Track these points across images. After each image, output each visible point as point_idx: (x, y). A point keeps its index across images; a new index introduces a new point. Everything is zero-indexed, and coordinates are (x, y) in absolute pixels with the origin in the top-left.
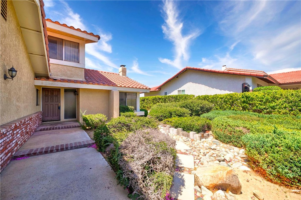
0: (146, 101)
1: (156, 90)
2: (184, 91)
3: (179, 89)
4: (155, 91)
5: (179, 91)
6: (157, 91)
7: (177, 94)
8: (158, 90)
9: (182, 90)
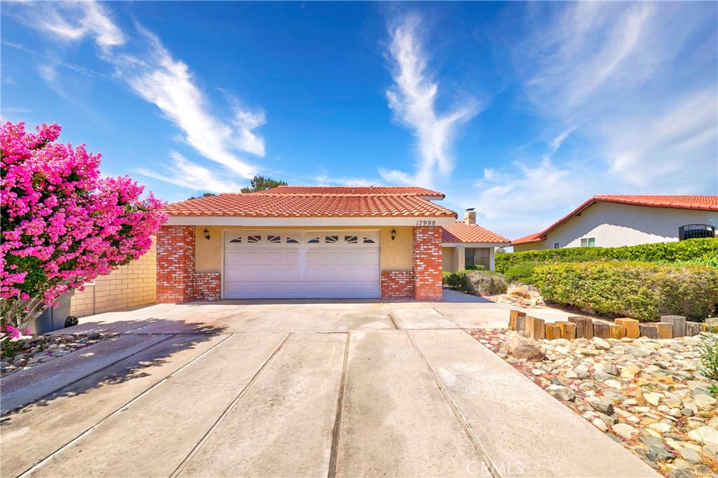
0: (511, 260)
1: (536, 240)
2: (592, 240)
3: (584, 237)
4: (534, 242)
5: (584, 241)
6: (538, 242)
7: (580, 246)
8: (539, 239)
9: (588, 238)
